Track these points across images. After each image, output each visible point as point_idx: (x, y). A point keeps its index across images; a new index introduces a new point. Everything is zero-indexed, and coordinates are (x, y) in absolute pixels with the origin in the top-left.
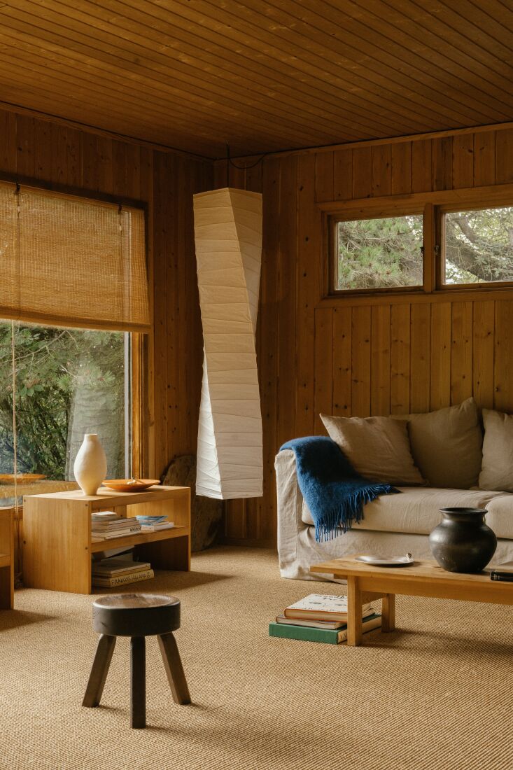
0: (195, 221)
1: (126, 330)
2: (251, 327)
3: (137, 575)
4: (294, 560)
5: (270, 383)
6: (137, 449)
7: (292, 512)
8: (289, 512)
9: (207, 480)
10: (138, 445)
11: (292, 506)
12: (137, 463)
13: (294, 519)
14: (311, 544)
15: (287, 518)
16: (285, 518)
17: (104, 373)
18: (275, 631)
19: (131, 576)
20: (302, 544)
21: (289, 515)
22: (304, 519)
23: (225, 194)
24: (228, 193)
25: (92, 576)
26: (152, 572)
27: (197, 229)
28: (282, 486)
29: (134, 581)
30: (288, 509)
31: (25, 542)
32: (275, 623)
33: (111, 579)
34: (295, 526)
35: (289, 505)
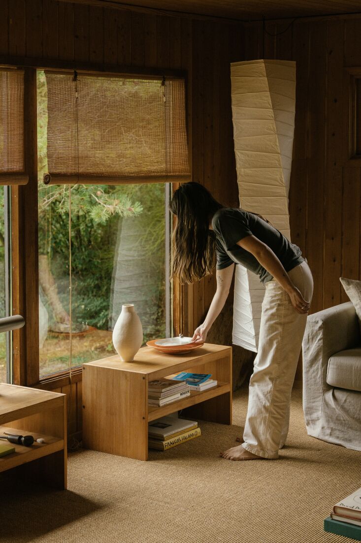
0: (232, 89)
1: (168, 182)
2: (284, 191)
3: (186, 435)
4: (318, 419)
5: (298, 235)
6: (177, 301)
7: (318, 373)
8: (315, 374)
9: (242, 332)
10: (178, 298)
11: (317, 369)
12: (178, 314)
13: (319, 380)
14: (336, 405)
15: (313, 380)
16: (311, 378)
17: (133, 203)
18: (330, 527)
19: (181, 437)
20: (326, 404)
21: (315, 377)
22: (329, 380)
23: (260, 65)
24: (263, 65)
25: (149, 438)
26: (199, 430)
27: (234, 97)
28: (308, 349)
29: (184, 441)
30: (314, 372)
31: (84, 407)
32: (330, 520)
33: (164, 443)
34: (320, 387)
35: (315, 367)
